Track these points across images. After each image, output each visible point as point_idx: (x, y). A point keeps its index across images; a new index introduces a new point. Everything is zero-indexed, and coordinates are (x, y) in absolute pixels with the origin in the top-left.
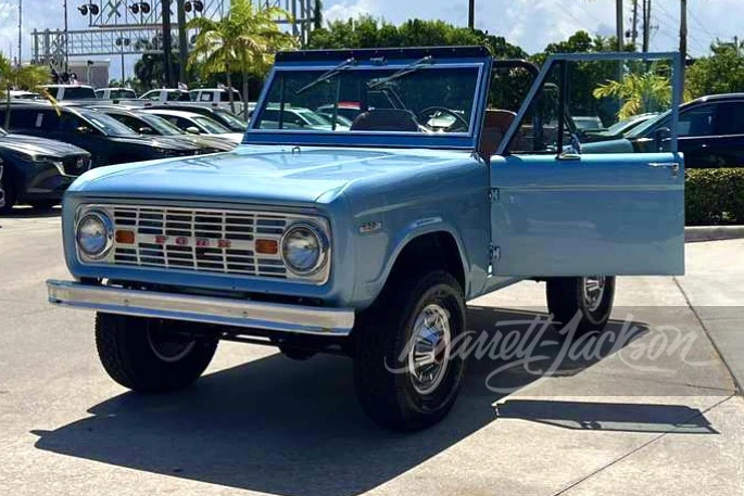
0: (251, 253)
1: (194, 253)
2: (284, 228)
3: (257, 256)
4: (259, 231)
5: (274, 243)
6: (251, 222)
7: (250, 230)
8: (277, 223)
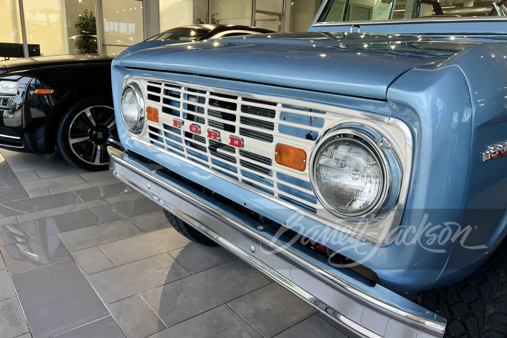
0: (268, 161)
1: (207, 145)
2: (320, 131)
3: (275, 167)
4: (282, 129)
5: (302, 153)
6: (272, 114)
7: (270, 126)
8: (311, 121)
